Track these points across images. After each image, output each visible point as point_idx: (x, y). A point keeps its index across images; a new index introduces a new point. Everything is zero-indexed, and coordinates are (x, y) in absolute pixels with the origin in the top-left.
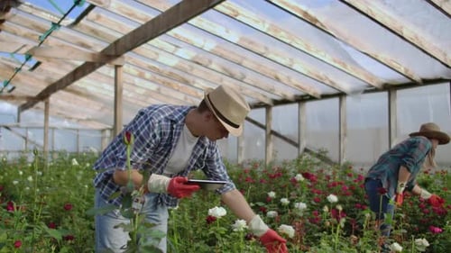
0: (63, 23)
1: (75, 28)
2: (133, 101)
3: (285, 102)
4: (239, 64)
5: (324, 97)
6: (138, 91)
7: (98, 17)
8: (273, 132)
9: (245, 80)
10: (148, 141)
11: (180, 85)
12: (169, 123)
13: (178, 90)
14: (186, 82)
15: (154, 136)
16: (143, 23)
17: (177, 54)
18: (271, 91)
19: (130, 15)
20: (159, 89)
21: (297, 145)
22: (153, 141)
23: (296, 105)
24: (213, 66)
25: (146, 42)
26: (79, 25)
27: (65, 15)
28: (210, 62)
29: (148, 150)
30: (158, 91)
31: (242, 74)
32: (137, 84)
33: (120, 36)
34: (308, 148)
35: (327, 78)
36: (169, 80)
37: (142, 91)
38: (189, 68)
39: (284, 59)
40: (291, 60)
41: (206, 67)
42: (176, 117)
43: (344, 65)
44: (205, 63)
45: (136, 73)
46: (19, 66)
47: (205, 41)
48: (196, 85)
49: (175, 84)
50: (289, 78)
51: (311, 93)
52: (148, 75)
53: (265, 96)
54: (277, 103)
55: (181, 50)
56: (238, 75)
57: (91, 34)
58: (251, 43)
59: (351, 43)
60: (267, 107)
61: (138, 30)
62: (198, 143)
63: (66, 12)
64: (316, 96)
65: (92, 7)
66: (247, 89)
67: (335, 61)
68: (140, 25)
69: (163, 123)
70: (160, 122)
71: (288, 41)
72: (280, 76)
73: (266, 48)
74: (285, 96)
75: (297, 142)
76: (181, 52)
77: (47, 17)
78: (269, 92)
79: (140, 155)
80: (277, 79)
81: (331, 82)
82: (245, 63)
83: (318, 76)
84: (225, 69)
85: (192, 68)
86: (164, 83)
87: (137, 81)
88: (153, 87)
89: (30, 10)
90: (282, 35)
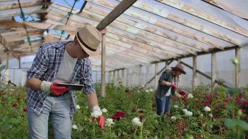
0: (73, 12)
1: (81, 14)
2: (121, 55)
3: (203, 53)
4: (171, 31)
5: (227, 49)
6: (121, 48)
7: (91, 8)
8: (197, 71)
9: (178, 40)
10: (41, 61)
11: (143, 45)
12: (55, 50)
13: (142, 48)
14: (145, 43)
15: (45, 57)
16: (113, 9)
17: (136, 26)
18: (194, 46)
19: (105, 5)
20: (132, 47)
21: (211, 78)
22: (45, 60)
23: (210, 55)
24: (158, 33)
25: (114, 19)
26: (82, 13)
27: (73, 7)
28: (156, 30)
29: (42, 66)
30: (132, 49)
31: (175, 37)
32: (120, 45)
33: (103, 17)
34: (217, 80)
35: (226, 37)
36: (136, 42)
37: (124, 49)
38: (145, 35)
39: (198, 26)
40: (202, 26)
41: (153, 33)
42: (59, 46)
43: (234, 28)
44: (152, 31)
45: (118, 38)
46: (60, 37)
47: (150, 18)
48: (151, 44)
49: (140, 44)
50: (203, 38)
51: (218, 47)
52: (125, 40)
53: (191, 50)
54: (199, 53)
55: (137, 24)
56: (173, 37)
57: (89, 17)
58: (176, 17)
59: (234, 12)
60: (194, 56)
61: (111, 13)
62: (77, 63)
63: (72, 6)
64: (221, 48)
65: (86, 2)
66: (180, 45)
67: (228, 26)
68: (111, 11)
69: (50, 49)
70: (48, 49)
71: (195, 15)
72: (196, 36)
73: (185, 20)
74: (203, 49)
75: (210, 76)
76: (138, 25)
77: (65, 10)
78: (192, 47)
79: (38, 69)
80: (196, 39)
81: (229, 39)
82: (175, 30)
83: (220, 36)
84: (165, 34)
85: (147, 34)
86: (134, 44)
87: (120, 43)
88: (129, 46)
89: (57, 6)
90: (192, 11)
